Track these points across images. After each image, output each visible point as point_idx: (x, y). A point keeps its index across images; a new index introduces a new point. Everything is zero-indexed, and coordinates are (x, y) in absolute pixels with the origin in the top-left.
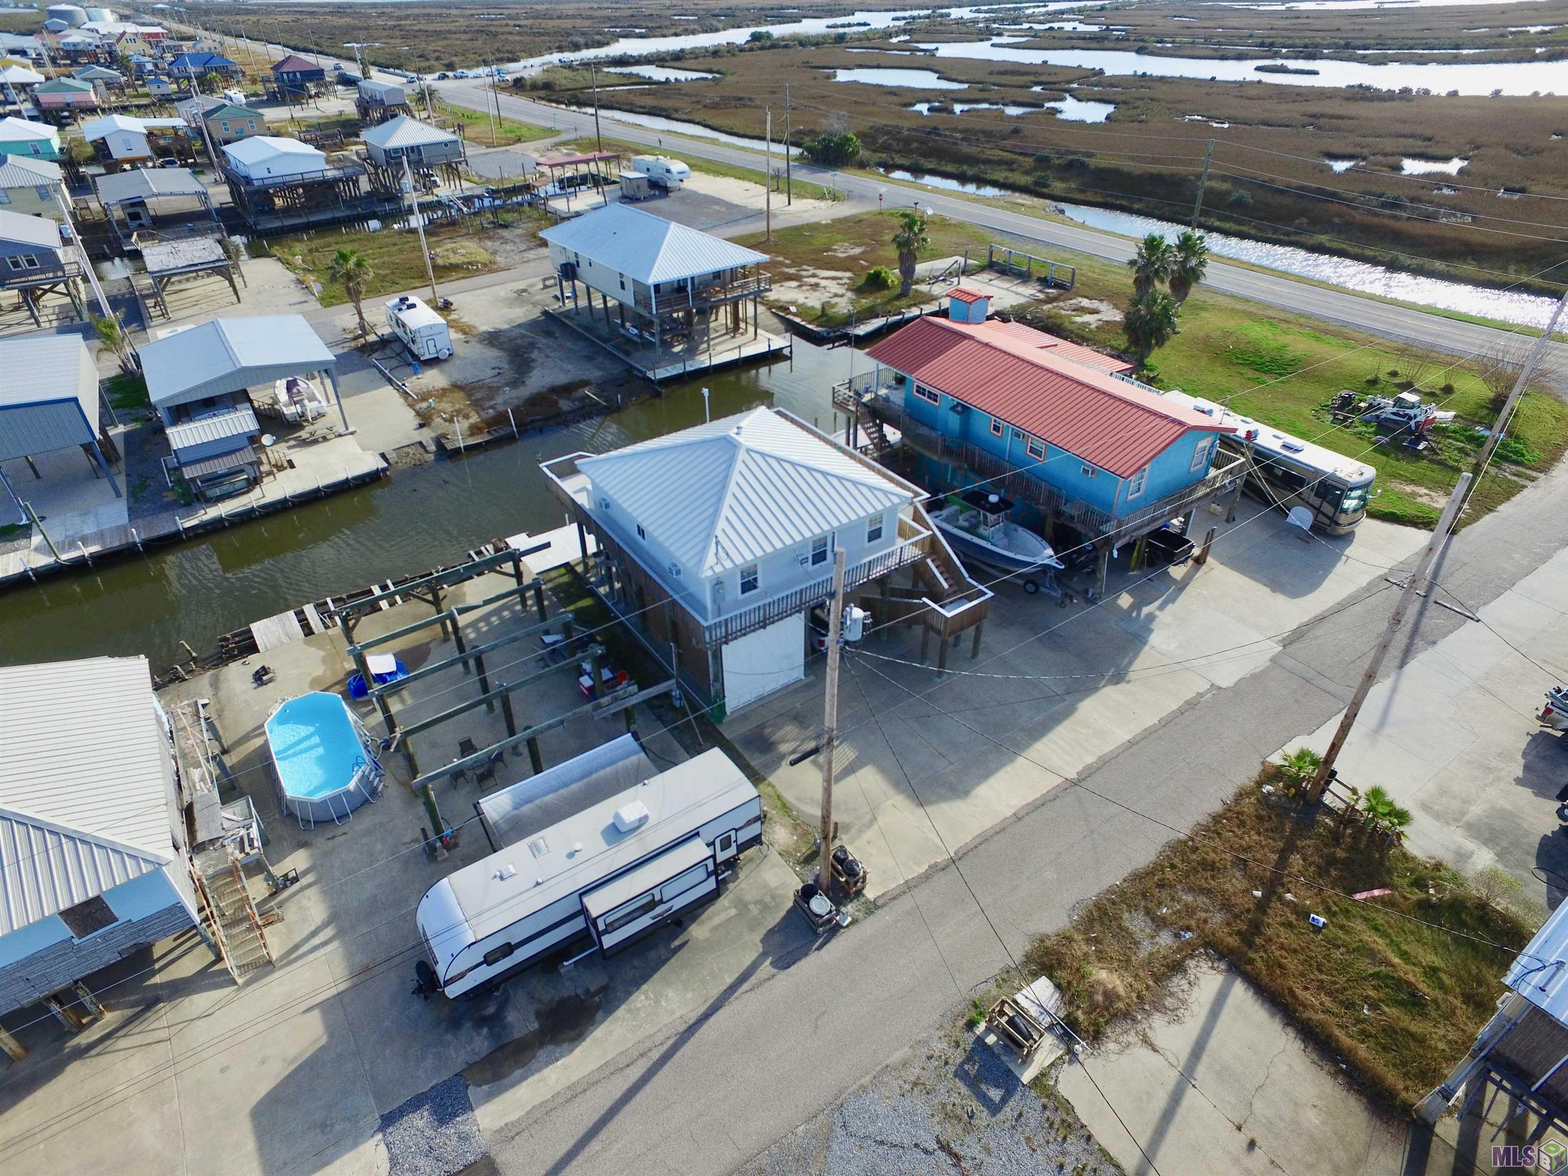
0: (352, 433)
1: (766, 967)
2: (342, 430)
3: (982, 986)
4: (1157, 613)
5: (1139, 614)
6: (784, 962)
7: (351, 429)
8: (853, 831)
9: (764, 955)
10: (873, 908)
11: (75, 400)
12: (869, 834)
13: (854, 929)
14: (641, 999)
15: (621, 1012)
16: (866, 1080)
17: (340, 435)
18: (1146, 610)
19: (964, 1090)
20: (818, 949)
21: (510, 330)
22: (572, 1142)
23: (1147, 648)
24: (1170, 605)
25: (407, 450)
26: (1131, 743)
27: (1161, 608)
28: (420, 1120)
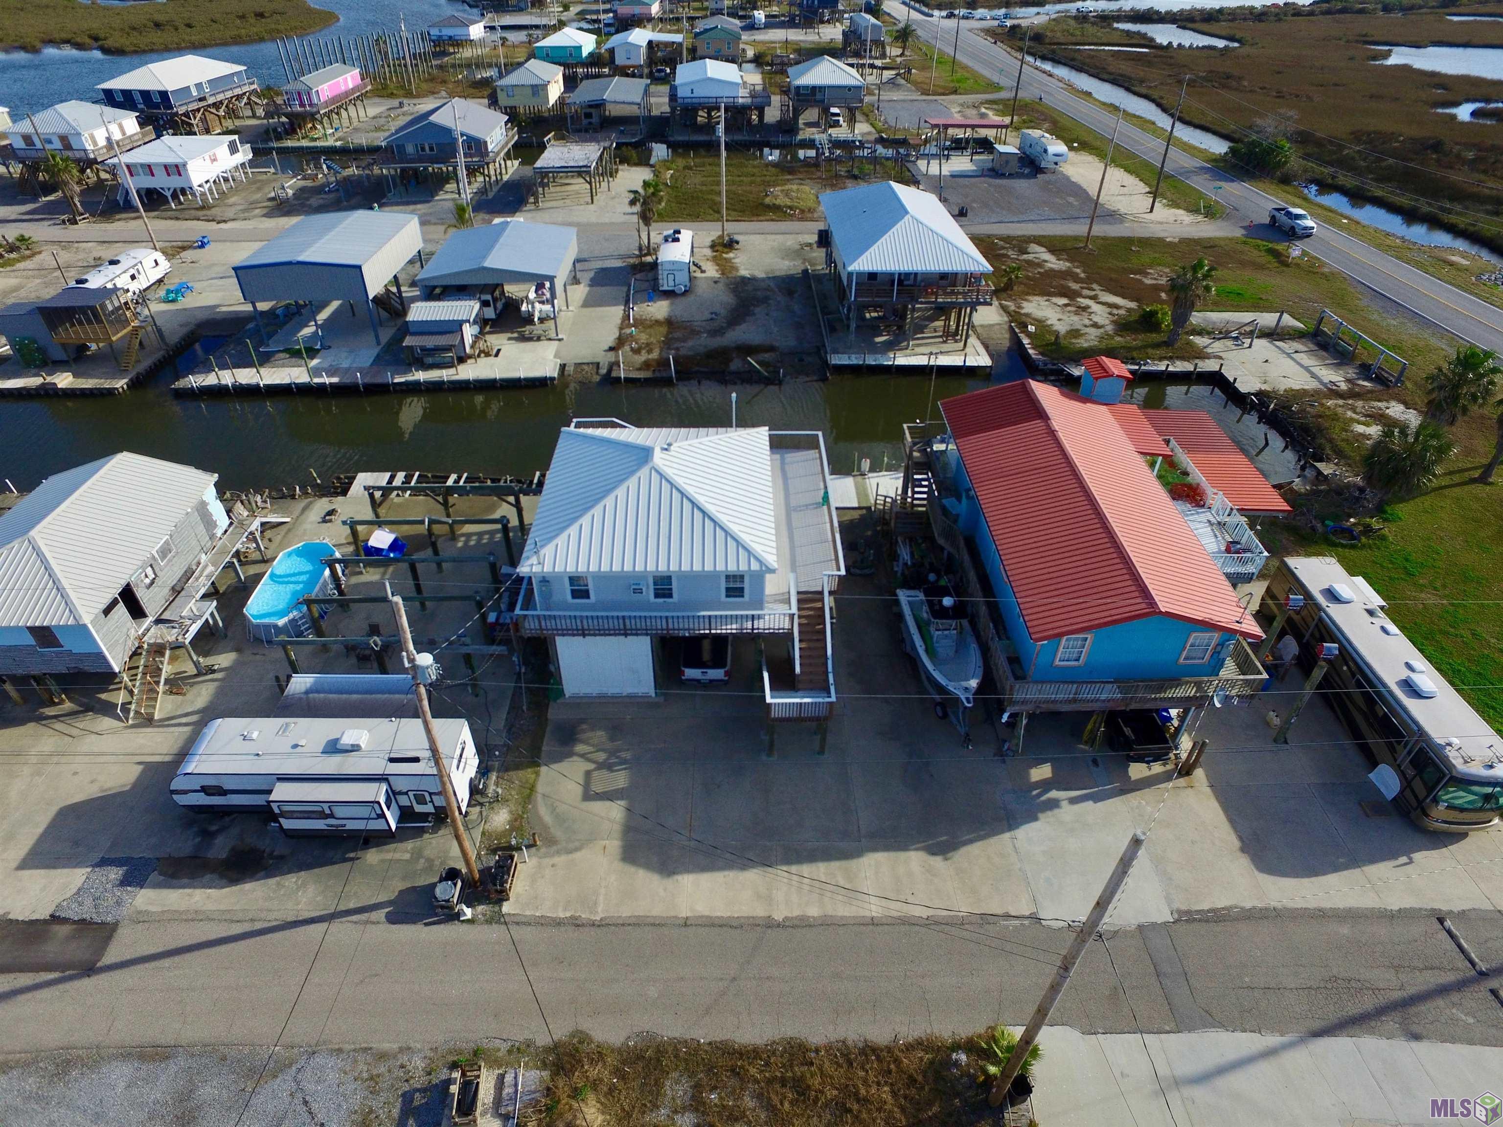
0: (560, 340)
1: (380, 915)
2: (553, 335)
3: (498, 1041)
4: (1064, 804)
5: (1040, 795)
6: (392, 919)
7: (560, 336)
8: (555, 848)
9: (389, 903)
10: (497, 919)
11: (359, 267)
12: (559, 860)
13: (465, 927)
14: (291, 881)
15: (272, 881)
16: (347, 1047)
17: (550, 339)
18: (1054, 794)
19: (396, 1112)
20: (426, 924)
21: (763, 280)
22: (160, 950)
23: (1007, 835)
24: (1091, 802)
25: (585, 367)
26: (873, 922)
27: (1073, 801)
28: (115, 873)
